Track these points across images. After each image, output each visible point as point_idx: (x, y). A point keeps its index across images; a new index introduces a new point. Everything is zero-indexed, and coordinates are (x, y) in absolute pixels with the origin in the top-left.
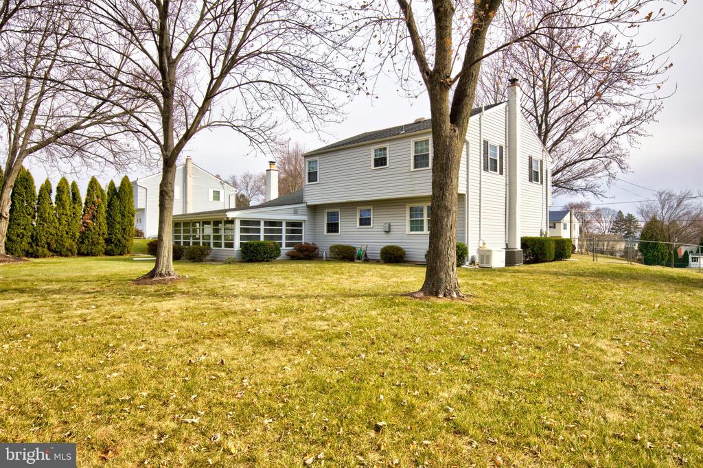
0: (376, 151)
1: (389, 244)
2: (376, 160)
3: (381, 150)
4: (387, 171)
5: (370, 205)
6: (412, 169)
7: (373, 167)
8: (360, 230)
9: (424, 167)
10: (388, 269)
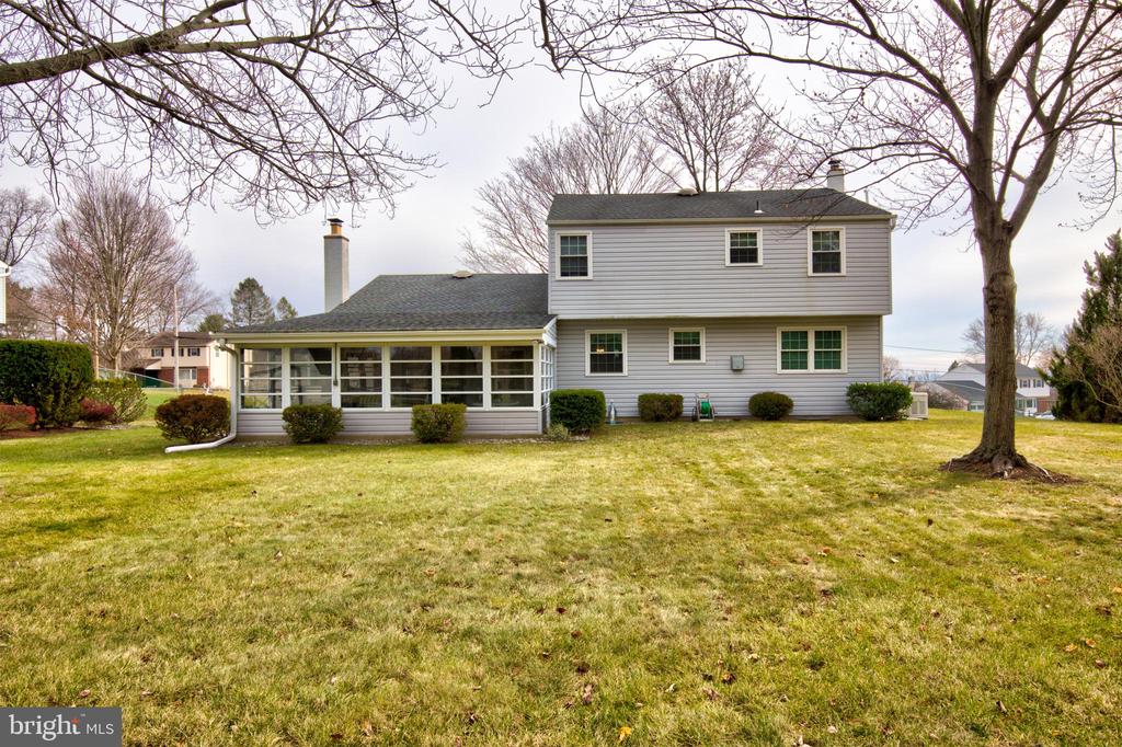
0: (733, 236)
1: (765, 390)
2: (733, 252)
3: (743, 235)
4: (760, 271)
5: (701, 325)
6: (810, 273)
7: (728, 263)
8: (673, 367)
9: (829, 272)
10: (763, 430)
